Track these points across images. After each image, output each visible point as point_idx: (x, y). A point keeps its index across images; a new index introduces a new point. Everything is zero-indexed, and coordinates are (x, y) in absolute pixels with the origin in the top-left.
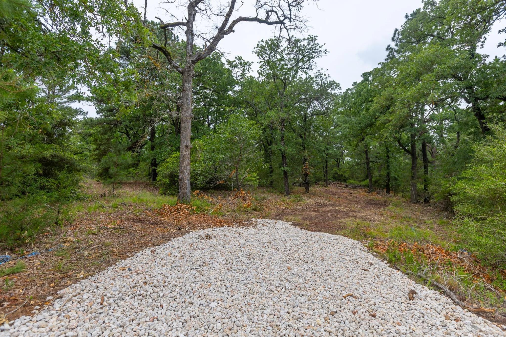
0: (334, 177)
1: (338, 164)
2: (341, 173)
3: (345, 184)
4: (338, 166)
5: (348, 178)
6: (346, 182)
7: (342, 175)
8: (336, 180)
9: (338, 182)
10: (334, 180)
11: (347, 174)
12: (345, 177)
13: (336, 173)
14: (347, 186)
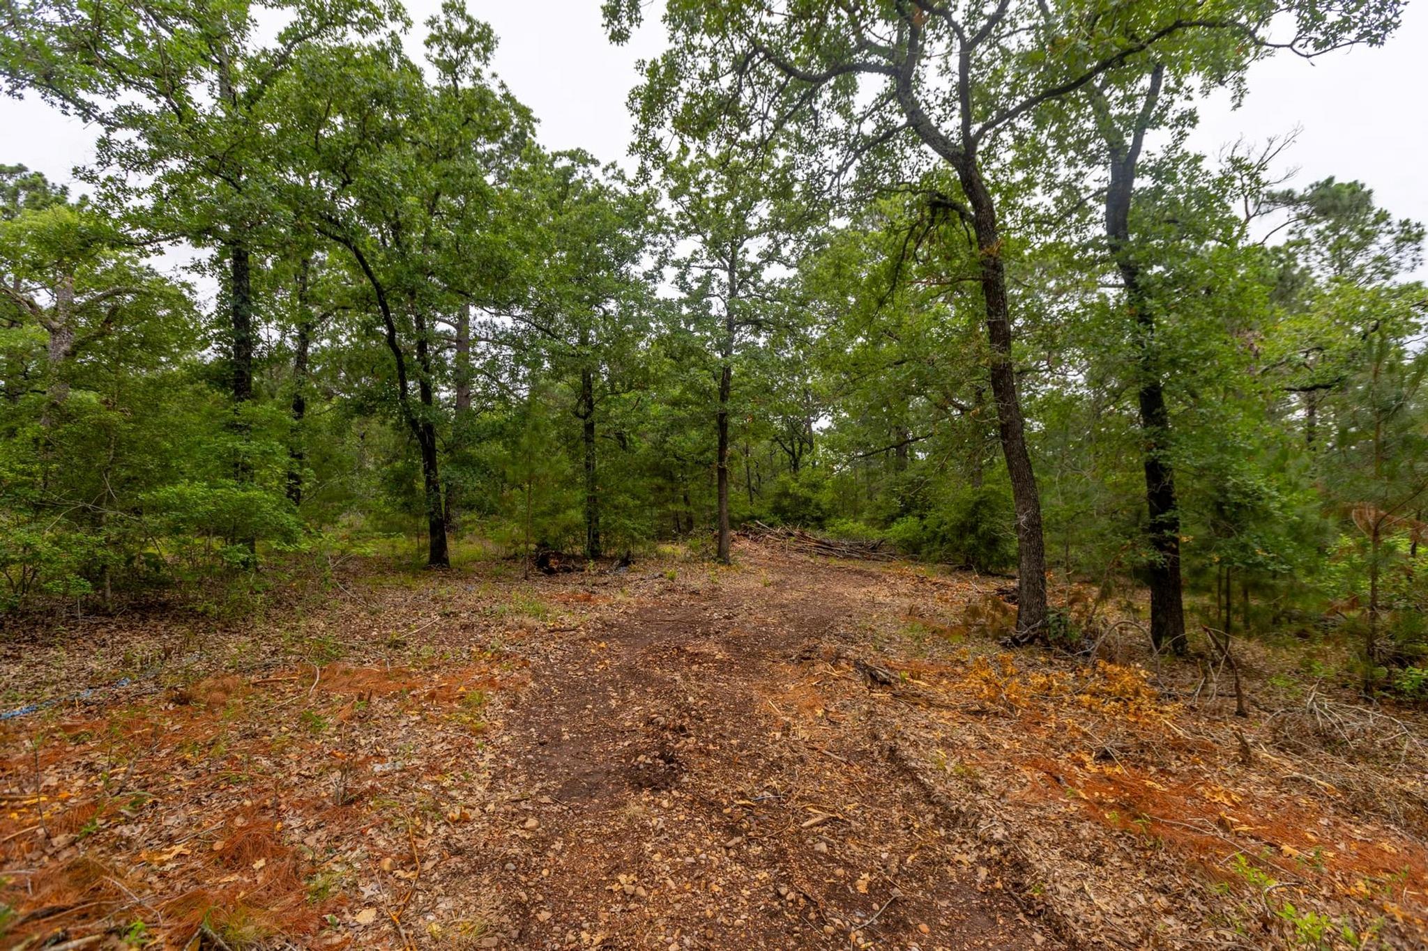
0: (778, 510)
1: (796, 461)
2: (804, 492)
3: (819, 535)
4: (796, 467)
5: (834, 512)
6: (823, 528)
7: (807, 501)
8: (786, 520)
9: (789, 528)
10: (777, 519)
11: (825, 498)
12: (818, 506)
13: (785, 494)
14: (826, 548)
